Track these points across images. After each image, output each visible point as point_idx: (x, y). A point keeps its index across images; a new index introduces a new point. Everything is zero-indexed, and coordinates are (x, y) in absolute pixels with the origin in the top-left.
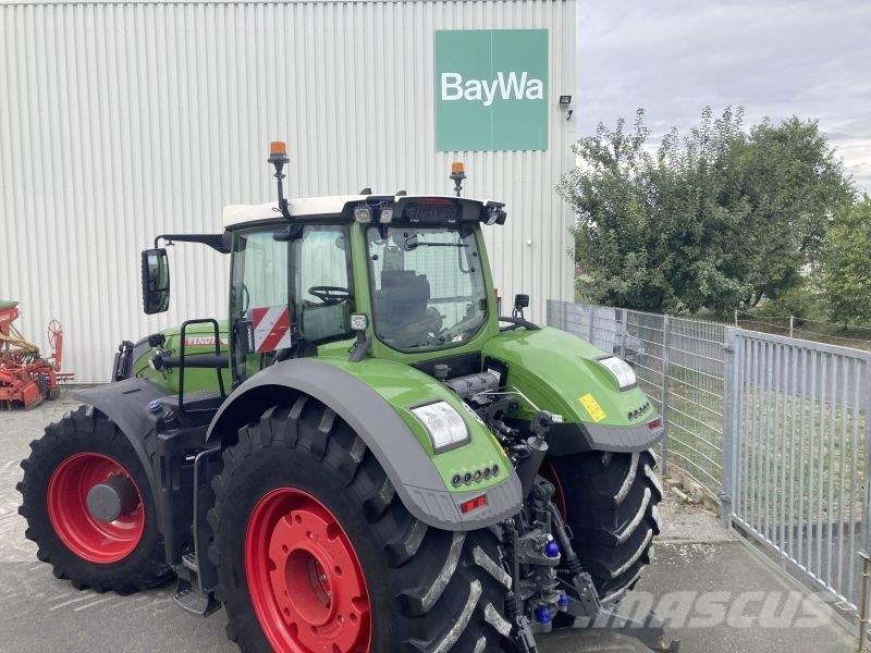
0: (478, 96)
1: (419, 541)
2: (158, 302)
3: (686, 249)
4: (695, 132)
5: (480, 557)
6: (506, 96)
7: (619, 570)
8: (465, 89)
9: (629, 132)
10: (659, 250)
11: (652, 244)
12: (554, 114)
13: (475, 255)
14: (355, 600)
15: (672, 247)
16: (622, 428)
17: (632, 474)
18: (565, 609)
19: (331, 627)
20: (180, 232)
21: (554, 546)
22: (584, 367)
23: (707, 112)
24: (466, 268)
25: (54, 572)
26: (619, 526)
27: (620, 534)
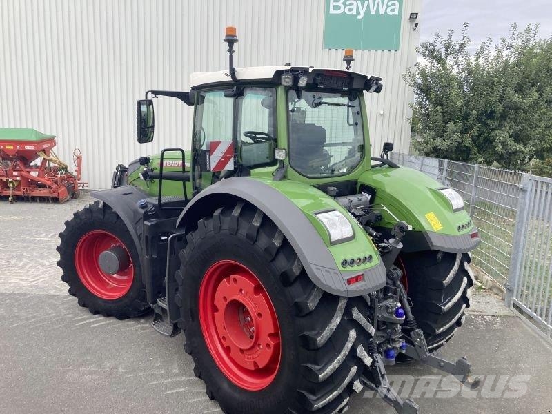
0: (354, 12)
1: (318, 300)
2: (146, 136)
3: (489, 122)
4: (504, 41)
5: (357, 314)
6: (373, 12)
7: (441, 329)
8: (345, 6)
9: (456, 39)
10: (470, 122)
11: (466, 117)
12: (405, 25)
13: (358, 113)
14: (270, 335)
15: (479, 120)
16: (453, 236)
17: (456, 267)
18: (404, 352)
19: (254, 350)
20: (161, 89)
21: (401, 311)
22: (429, 194)
23: (514, 27)
24: (351, 122)
25: (79, 302)
26: (444, 301)
27: (444, 306)
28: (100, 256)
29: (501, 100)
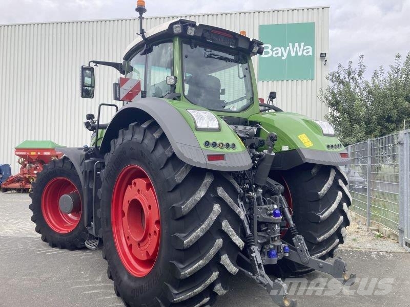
0: (280, 55)
1: (184, 176)
3: (388, 125)
4: (392, 67)
6: (293, 54)
7: (322, 237)
8: (273, 51)
10: (372, 125)
11: (368, 122)
12: (318, 62)
13: (246, 69)
15: (379, 124)
17: (330, 181)
18: (287, 255)
21: (277, 212)
22: (303, 123)
23: (398, 57)
25: (42, 238)
26: (321, 211)
27: (322, 215)
28: (61, 198)
29: (395, 107)
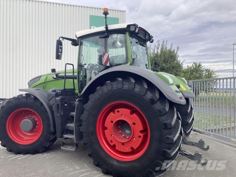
1: (168, 108)
13: (146, 50)
14: (141, 132)
17: (190, 105)
19: (131, 142)
20: (65, 37)
26: (188, 119)
27: (189, 121)
28: (21, 123)
